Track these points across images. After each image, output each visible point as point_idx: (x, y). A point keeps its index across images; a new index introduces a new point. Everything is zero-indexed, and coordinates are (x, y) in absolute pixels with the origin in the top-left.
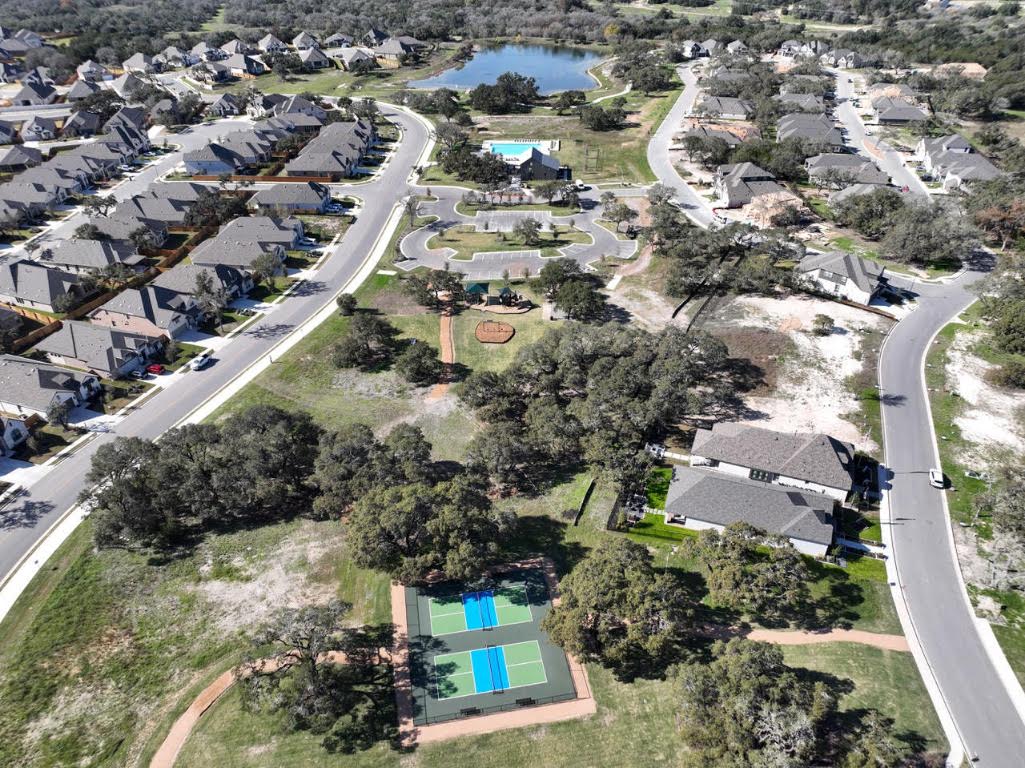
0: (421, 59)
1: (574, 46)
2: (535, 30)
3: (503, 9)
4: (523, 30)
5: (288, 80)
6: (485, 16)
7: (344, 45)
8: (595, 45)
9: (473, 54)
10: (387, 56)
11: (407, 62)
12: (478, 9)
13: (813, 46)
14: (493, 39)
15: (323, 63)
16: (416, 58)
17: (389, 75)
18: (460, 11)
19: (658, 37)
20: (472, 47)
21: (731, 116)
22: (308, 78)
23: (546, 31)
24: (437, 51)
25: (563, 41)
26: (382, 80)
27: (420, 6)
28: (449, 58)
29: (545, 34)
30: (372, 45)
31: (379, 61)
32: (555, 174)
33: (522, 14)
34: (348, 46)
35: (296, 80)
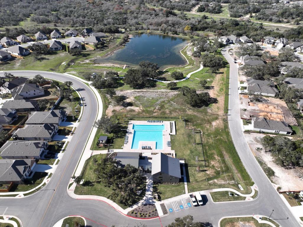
0: (105, 45)
1: (172, 35)
2: (155, 28)
3: (142, 15)
4: (151, 27)
5: (39, 59)
6: (135, 19)
7: (73, 35)
8: (181, 35)
9: (129, 40)
10: (90, 43)
11: (98, 46)
12: (132, 15)
13: (282, 41)
14: (137, 31)
15: (59, 48)
16: (103, 44)
17: (89, 55)
18: (125, 16)
19: (206, 30)
20: (128, 36)
21: (266, 94)
22: (49, 58)
23: (160, 28)
24: (113, 39)
25: (167, 33)
26: (85, 58)
27: (110, 14)
28: (118, 43)
29: (160, 29)
30: (85, 36)
31: (86, 45)
32: (178, 180)
33: (149, 18)
34: (75, 36)
35: (43, 59)
